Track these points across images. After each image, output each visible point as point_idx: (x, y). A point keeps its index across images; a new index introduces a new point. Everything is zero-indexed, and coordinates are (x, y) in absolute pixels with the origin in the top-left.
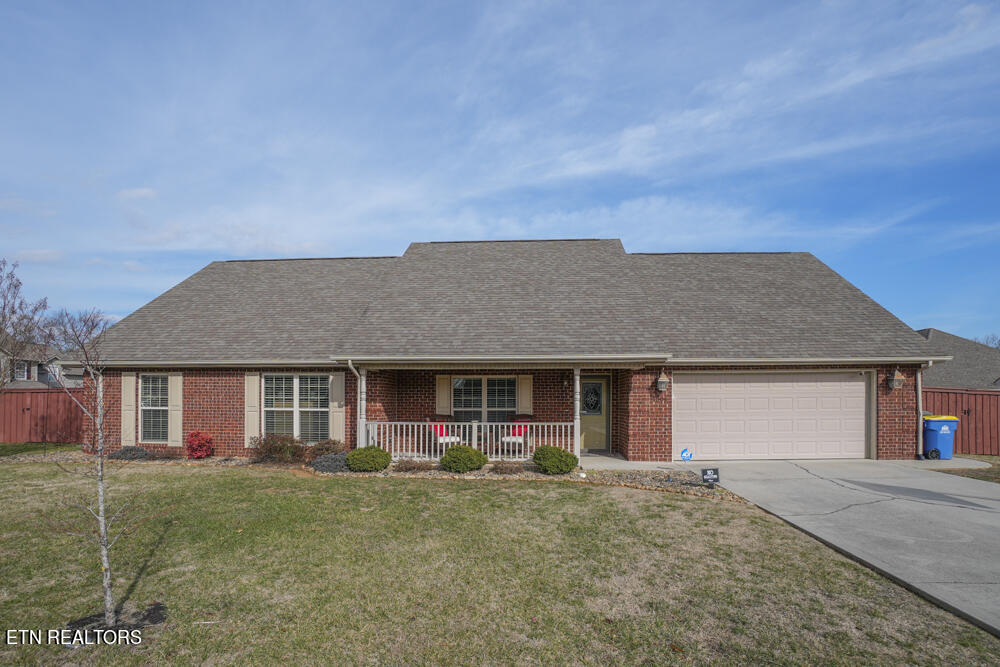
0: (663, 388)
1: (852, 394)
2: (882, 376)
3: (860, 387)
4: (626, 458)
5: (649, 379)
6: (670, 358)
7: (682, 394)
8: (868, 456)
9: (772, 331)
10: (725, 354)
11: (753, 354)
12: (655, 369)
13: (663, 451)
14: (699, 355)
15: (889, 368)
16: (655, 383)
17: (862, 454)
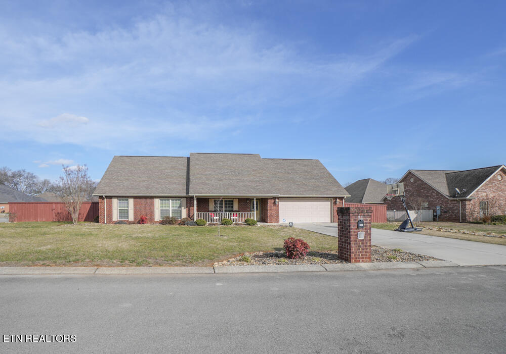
0: (277, 203)
1: (327, 205)
2: (334, 201)
3: (328, 204)
4: (267, 222)
5: (273, 201)
6: (280, 195)
7: (282, 205)
8: (331, 222)
9: (306, 187)
10: (293, 194)
11: (301, 194)
12: (275, 198)
13: (277, 220)
14: (286, 194)
15: (336, 198)
16: (275, 202)
17: (330, 221)
